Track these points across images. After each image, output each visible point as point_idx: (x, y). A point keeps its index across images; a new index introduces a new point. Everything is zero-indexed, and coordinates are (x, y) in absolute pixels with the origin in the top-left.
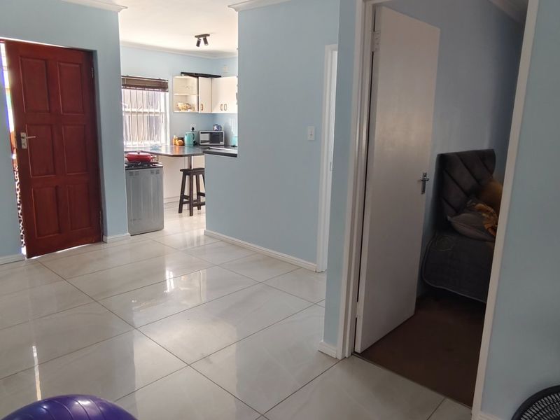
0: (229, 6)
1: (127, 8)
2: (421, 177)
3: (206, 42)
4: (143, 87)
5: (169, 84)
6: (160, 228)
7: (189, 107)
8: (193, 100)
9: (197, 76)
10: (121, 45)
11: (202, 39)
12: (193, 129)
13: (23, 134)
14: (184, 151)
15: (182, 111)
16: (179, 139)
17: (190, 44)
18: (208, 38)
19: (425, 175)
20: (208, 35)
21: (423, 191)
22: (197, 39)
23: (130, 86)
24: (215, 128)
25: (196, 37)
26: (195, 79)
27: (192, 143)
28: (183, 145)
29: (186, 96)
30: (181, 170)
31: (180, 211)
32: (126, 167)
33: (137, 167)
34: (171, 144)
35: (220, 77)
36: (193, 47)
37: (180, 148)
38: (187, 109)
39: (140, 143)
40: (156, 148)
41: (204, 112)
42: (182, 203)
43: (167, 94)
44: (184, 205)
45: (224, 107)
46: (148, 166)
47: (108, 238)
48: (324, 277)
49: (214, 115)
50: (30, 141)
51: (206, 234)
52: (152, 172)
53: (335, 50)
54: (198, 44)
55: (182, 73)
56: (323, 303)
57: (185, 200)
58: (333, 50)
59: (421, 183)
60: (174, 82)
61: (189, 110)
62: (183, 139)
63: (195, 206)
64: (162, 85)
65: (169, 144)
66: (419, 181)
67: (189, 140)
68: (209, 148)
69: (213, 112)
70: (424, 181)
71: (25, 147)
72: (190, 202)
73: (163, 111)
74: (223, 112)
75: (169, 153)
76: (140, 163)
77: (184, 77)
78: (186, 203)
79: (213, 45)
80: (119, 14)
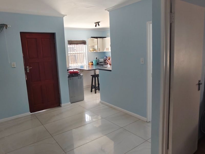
0: (105, 10)
1: (66, 15)
2: (198, 83)
3: (99, 25)
4: (77, 44)
5: (87, 42)
6: (83, 100)
7: (94, 50)
8: (96, 47)
9: (97, 38)
10: (64, 29)
11: (97, 24)
12: (96, 58)
13: (28, 67)
14: (93, 67)
15: (92, 52)
16: (91, 62)
17: (93, 26)
18: (99, 23)
19: (199, 81)
20: (100, 22)
21: (199, 89)
22: (95, 24)
23: (72, 44)
24: (105, 57)
25: (95, 23)
26: (96, 39)
27: (96, 64)
28: (93, 65)
29: (93, 46)
30: (91, 76)
31: (91, 91)
32: (68, 76)
33: (73, 76)
34: (88, 64)
35: (106, 37)
36: (94, 27)
37: (92, 66)
38: (94, 51)
39: (76, 65)
40: (82, 67)
41: (100, 51)
42: (92, 88)
43: (86, 45)
44: (93, 89)
45: (108, 49)
46: (77, 75)
47: (62, 105)
48: (150, 124)
49: (104, 52)
50: (30, 69)
51: (100, 102)
52: (79, 78)
53: (151, 24)
54: (96, 26)
55: (91, 37)
56: (150, 140)
57: (93, 87)
58: (150, 24)
59: (197, 86)
60: (88, 41)
61: (95, 51)
62: (93, 62)
63: (97, 89)
64: (84, 43)
65: (87, 64)
66: (197, 85)
67: (95, 62)
68: (103, 66)
69: (104, 51)
70: (199, 84)
71: (28, 72)
72: (95, 88)
73: (85, 52)
74: (108, 51)
75: (88, 69)
76: (74, 75)
77: (92, 39)
78: (93, 88)
79: (102, 26)
80: (64, 18)
